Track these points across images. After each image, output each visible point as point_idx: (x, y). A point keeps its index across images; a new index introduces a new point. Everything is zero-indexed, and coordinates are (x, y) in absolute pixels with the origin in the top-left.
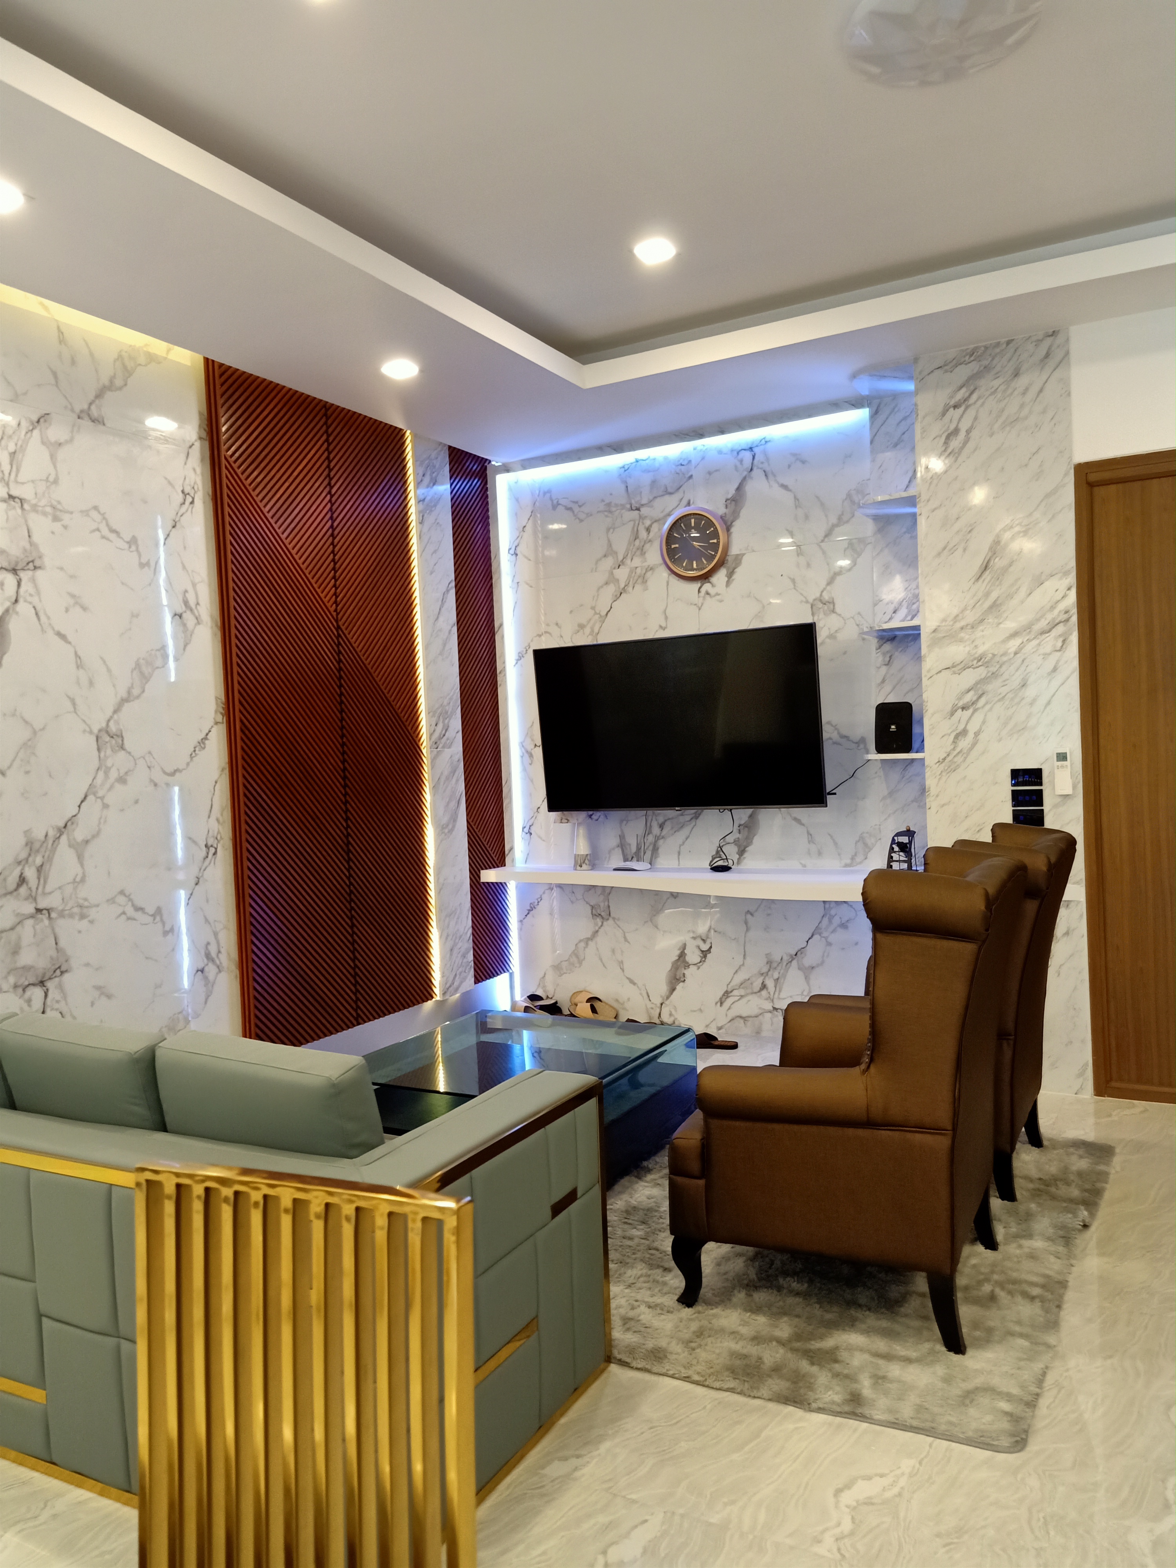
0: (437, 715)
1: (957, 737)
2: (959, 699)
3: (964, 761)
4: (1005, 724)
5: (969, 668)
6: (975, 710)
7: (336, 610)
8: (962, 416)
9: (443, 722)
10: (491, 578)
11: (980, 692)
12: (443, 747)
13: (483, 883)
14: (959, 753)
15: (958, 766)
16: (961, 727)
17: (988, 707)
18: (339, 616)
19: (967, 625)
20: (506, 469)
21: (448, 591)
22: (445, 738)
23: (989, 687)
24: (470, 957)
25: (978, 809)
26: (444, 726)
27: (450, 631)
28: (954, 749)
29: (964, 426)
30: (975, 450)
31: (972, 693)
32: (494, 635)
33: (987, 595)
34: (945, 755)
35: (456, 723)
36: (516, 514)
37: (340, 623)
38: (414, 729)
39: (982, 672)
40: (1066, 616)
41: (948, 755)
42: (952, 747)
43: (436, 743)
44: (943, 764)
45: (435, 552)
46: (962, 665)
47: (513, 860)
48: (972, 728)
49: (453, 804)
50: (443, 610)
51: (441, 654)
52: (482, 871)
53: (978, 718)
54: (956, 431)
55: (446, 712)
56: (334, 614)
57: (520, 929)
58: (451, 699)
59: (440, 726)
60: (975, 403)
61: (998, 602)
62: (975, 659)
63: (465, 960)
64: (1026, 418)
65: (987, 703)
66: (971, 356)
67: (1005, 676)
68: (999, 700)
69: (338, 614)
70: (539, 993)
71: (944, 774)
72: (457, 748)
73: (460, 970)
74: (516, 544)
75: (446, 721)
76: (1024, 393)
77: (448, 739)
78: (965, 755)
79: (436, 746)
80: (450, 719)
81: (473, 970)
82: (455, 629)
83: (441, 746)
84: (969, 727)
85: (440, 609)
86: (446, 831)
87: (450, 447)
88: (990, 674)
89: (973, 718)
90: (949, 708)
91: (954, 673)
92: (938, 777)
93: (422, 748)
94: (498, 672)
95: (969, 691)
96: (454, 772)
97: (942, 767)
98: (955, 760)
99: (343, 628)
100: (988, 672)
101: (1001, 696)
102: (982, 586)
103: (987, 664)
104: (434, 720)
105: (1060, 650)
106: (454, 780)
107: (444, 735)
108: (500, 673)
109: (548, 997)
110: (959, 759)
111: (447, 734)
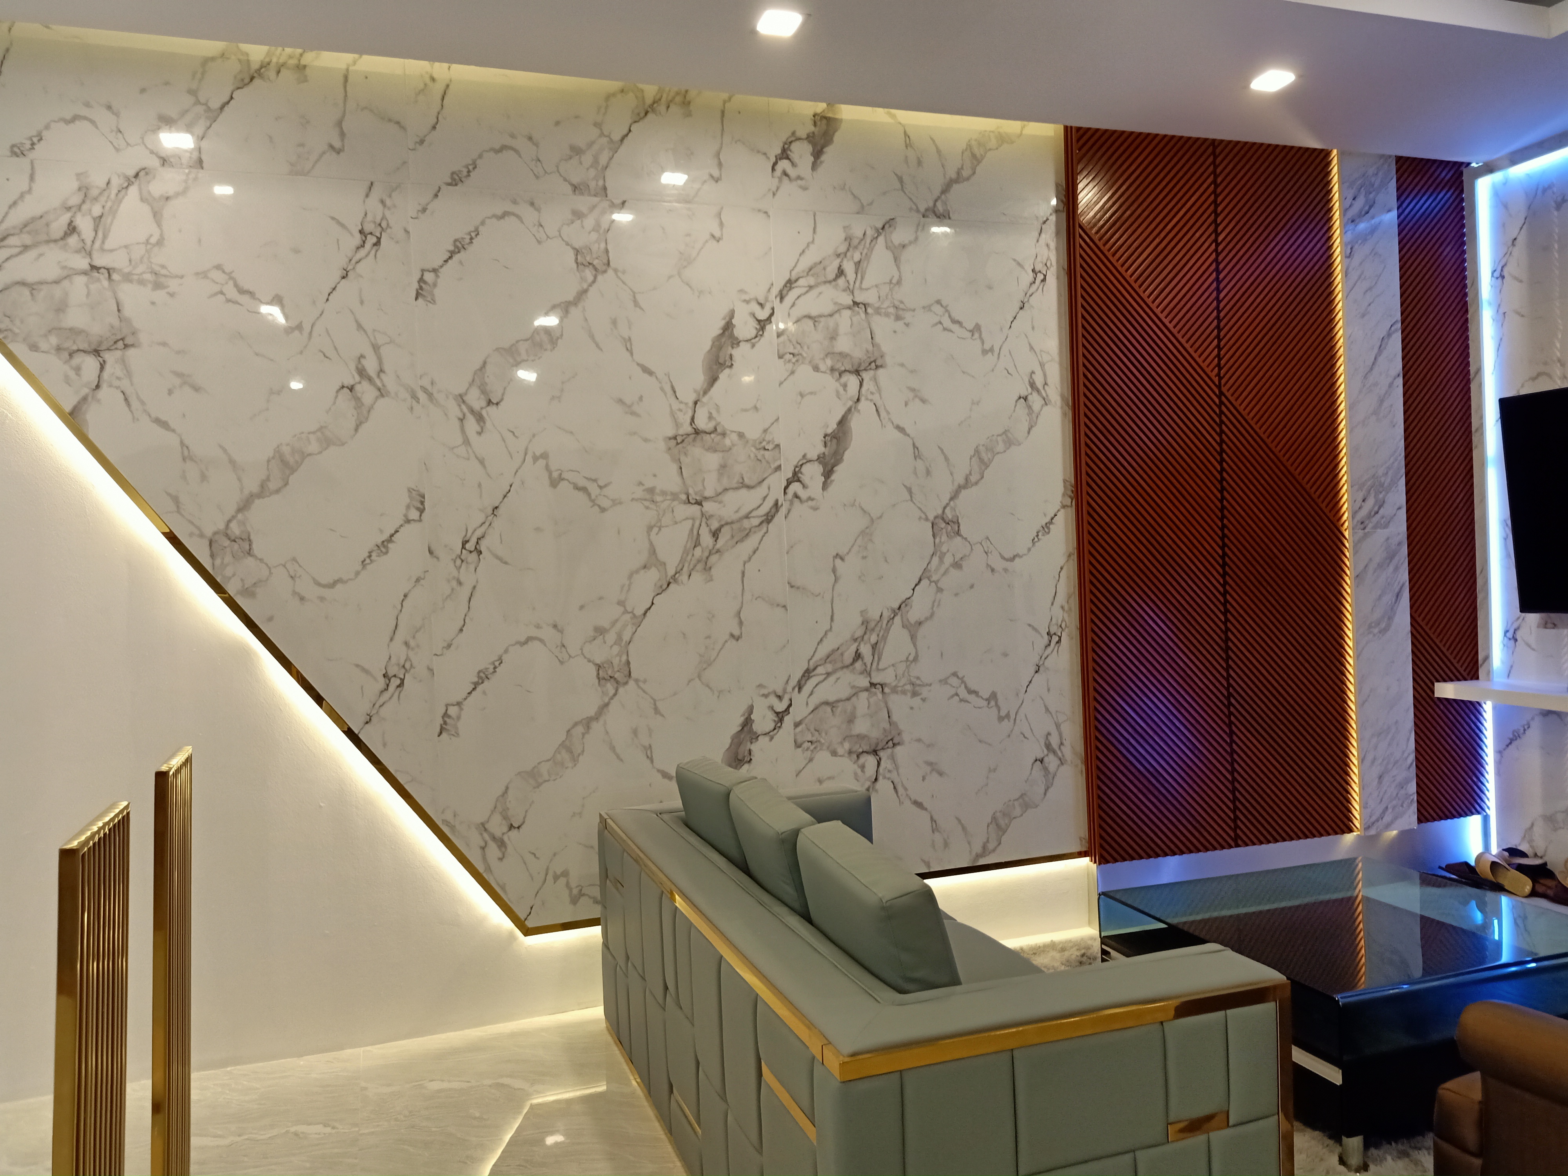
0: (1366, 488)
7: (1218, 375)
9: (1376, 497)
10: (1467, 311)
12: (1375, 527)
13: (1439, 699)
18: (1223, 381)
20: (1489, 168)
21: (1389, 335)
22: (1378, 516)
24: (1412, 788)
26: (1378, 499)
27: (1391, 385)
32: (1468, 382)
35: (1398, 496)
36: (1504, 225)
37: (1224, 390)
38: (1331, 506)
43: (1364, 522)
45: (1370, 289)
47: (1489, 673)
49: (1388, 598)
50: (1378, 359)
51: (1375, 413)
52: (1436, 684)
55: (1382, 485)
56: (1216, 380)
58: (1389, 468)
59: (1371, 501)
63: (1403, 792)
69: (1220, 379)
70: (1524, 847)
72: (1399, 527)
73: (1394, 802)
74: (1502, 263)
75: (1381, 496)
77: (1383, 517)
79: (1362, 526)
80: (1387, 493)
81: (1415, 805)
82: (1400, 381)
83: (1370, 525)
85: (1375, 359)
86: (1376, 631)
87: (1400, 158)
93: (1343, 529)
96: (1391, 557)
99: (1228, 395)
104: (1360, 495)
106: (1391, 568)
107: (1377, 513)
111: (1381, 512)
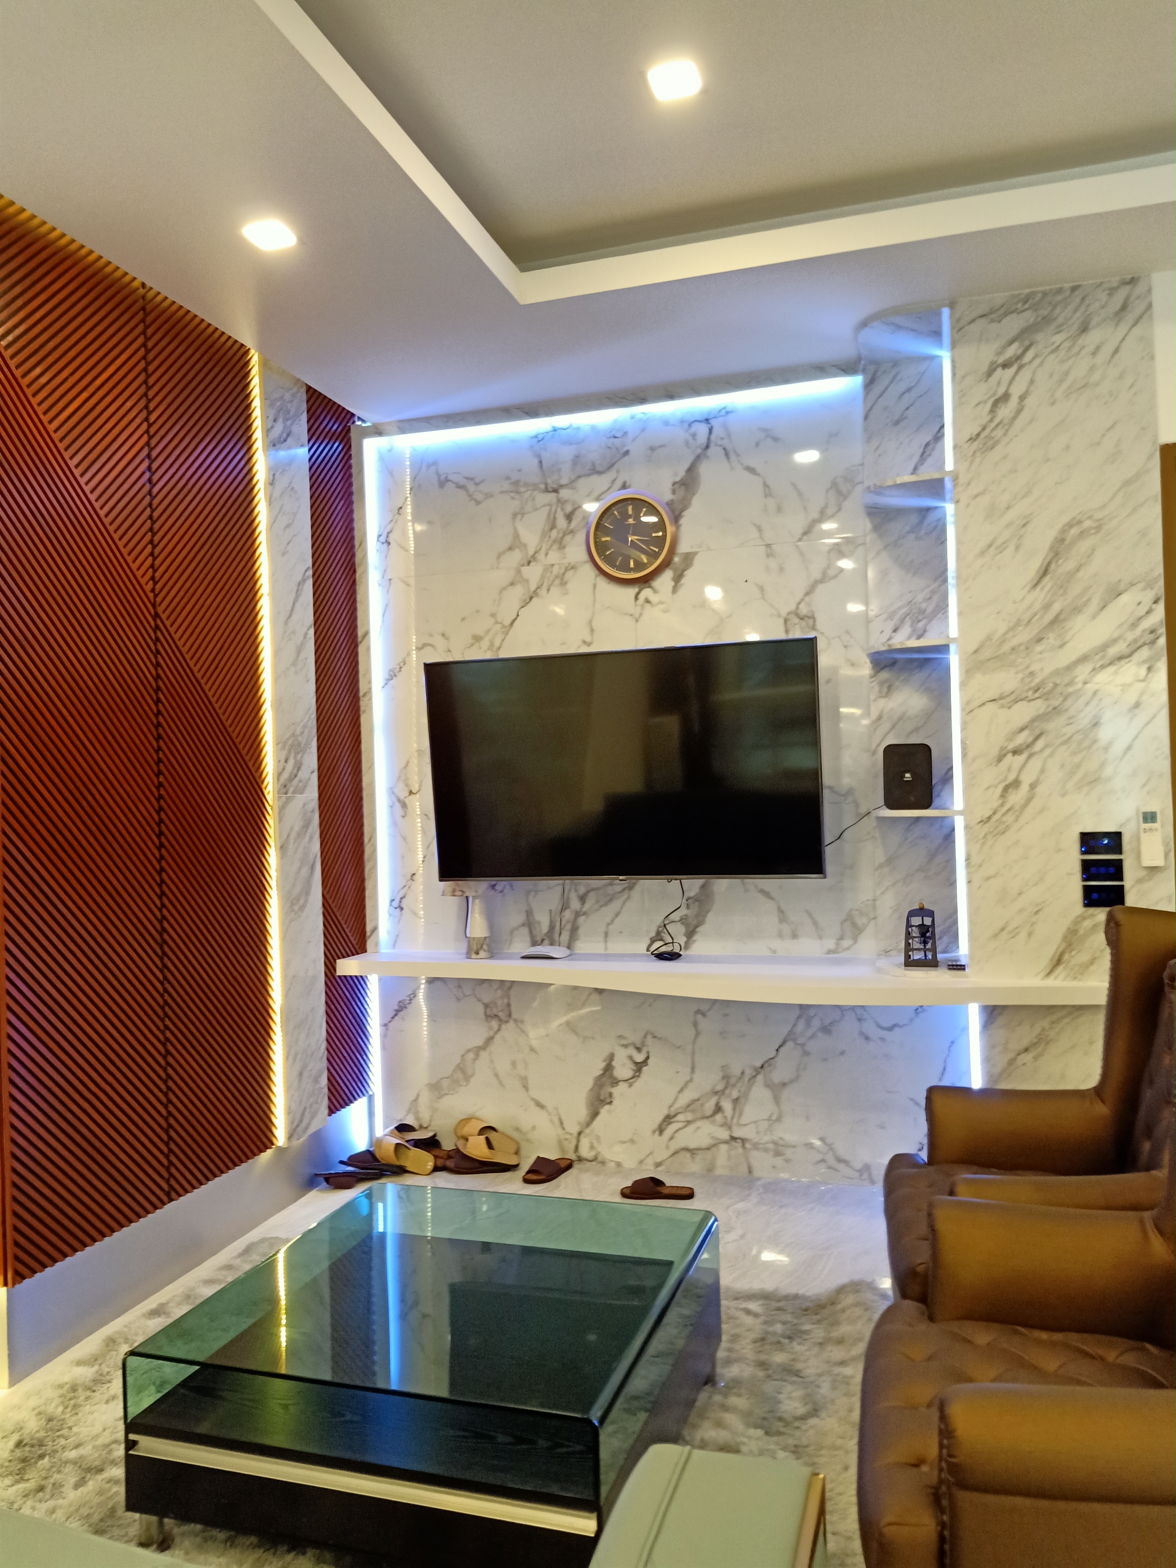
0: (287, 748)
1: (1006, 789)
2: (1010, 739)
3: (1016, 820)
4: (1072, 773)
5: (1022, 700)
6: (1031, 756)
7: (153, 590)
8: (1013, 378)
9: (295, 758)
10: (355, 571)
11: (1037, 732)
12: (294, 792)
13: (339, 976)
14: (1009, 810)
15: (1008, 828)
16: (1012, 777)
17: (1048, 751)
18: (158, 599)
19: (1020, 645)
20: (377, 431)
21: (304, 580)
22: (297, 780)
23: (1050, 726)
24: (324, 1081)
25: (1035, 885)
26: (296, 762)
27: (306, 635)
28: (1002, 805)
29: (1016, 391)
30: (1031, 422)
31: (1025, 733)
32: (356, 646)
33: (1047, 607)
34: (990, 813)
35: (311, 760)
36: (389, 491)
37: (160, 610)
38: (257, 765)
39: (1039, 707)
40: (1152, 637)
41: (995, 813)
42: (1000, 802)
43: (285, 786)
44: (988, 825)
45: (288, 526)
46: (1013, 697)
47: (377, 944)
48: (1027, 779)
49: (305, 871)
50: (298, 605)
51: (294, 664)
52: (338, 961)
53: (1035, 765)
54: (1006, 397)
55: (299, 745)
56: (151, 595)
57: (384, 1036)
58: (305, 726)
59: (291, 762)
60: (1030, 362)
61: (1062, 617)
62: (1030, 689)
63: (317, 1086)
64: (1097, 384)
65: (1046, 746)
66: (1025, 303)
67: (1071, 712)
68: (1063, 743)
69: (156, 596)
70: (410, 1121)
71: (989, 837)
72: (312, 793)
73: (311, 1100)
74: (388, 529)
75: (299, 756)
76: (1094, 353)
77: (300, 781)
78: (1017, 814)
79: (284, 790)
80: (303, 754)
81: (326, 1098)
82: (312, 631)
83: (291, 789)
84: (1023, 777)
85: (294, 604)
86: (296, 908)
87: (309, 389)
88: (1050, 709)
89: (1028, 766)
90: (995, 752)
91: (1003, 707)
92: (981, 841)
93: (266, 792)
94: (361, 694)
95: (1022, 729)
96: (306, 826)
97: (986, 828)
98: (1004, 819)
99: (164, 617)
100: (1049, 706)
101: (1065, 738)
102: (1040, 596)
103: (1046, 696)
104: (284, 753)
105: (1143, 681)
106: (307, 839)
107: (296, 776)
108: (364, 695)
109: (421, 1127)
110: (1009, 818)
111: (300, 774)
